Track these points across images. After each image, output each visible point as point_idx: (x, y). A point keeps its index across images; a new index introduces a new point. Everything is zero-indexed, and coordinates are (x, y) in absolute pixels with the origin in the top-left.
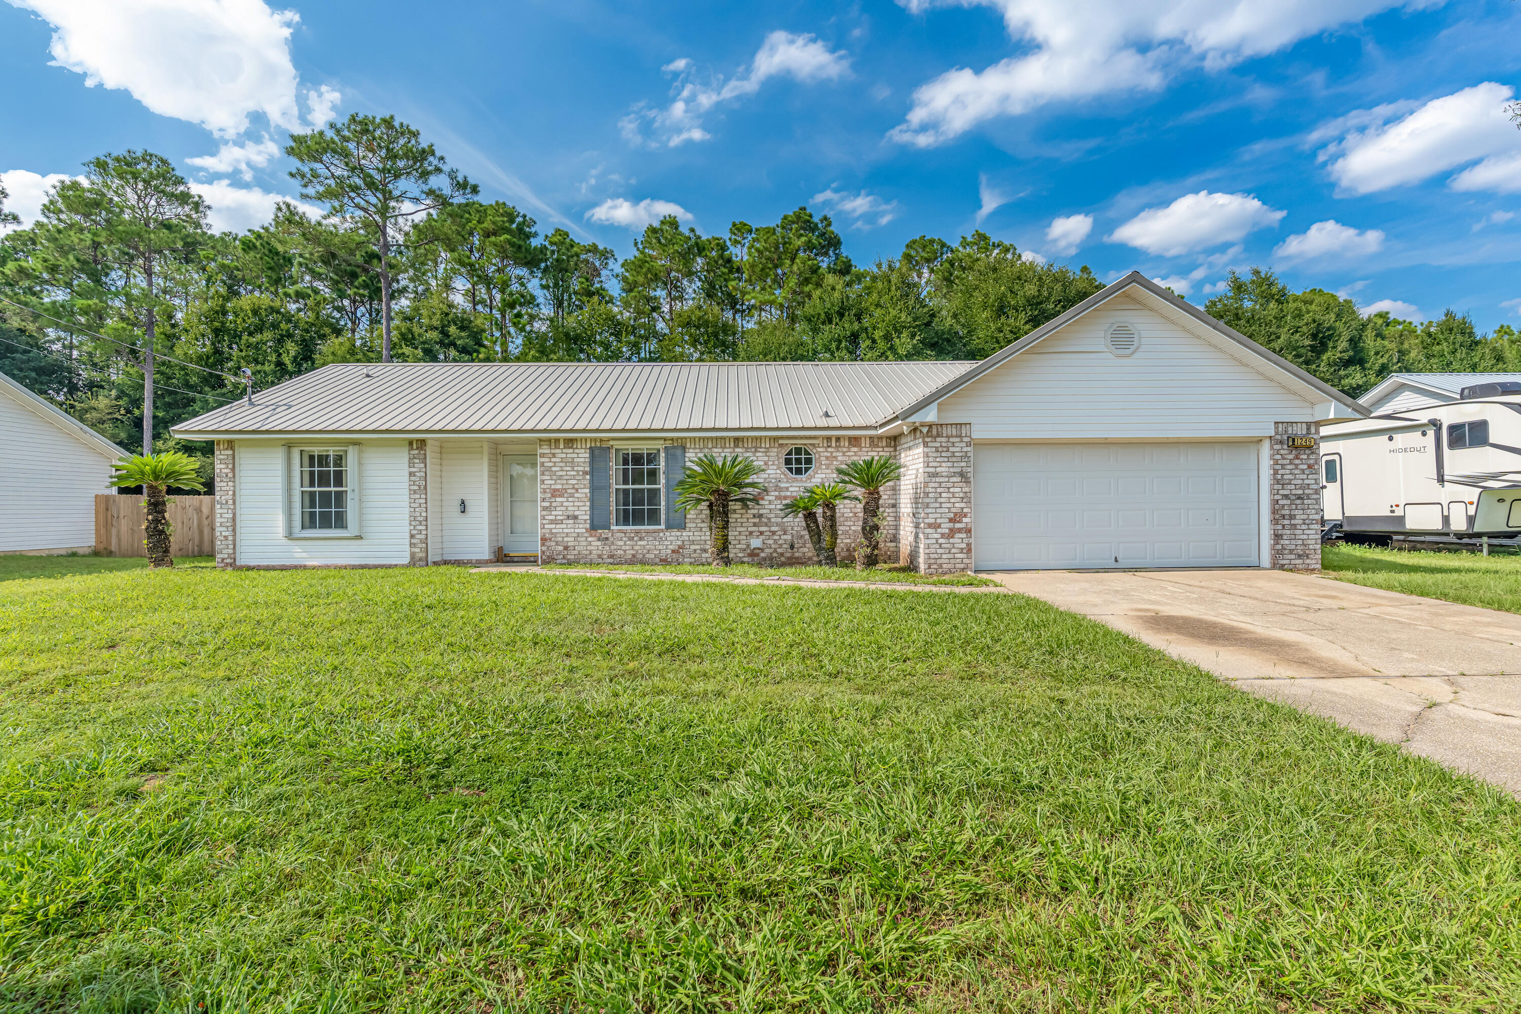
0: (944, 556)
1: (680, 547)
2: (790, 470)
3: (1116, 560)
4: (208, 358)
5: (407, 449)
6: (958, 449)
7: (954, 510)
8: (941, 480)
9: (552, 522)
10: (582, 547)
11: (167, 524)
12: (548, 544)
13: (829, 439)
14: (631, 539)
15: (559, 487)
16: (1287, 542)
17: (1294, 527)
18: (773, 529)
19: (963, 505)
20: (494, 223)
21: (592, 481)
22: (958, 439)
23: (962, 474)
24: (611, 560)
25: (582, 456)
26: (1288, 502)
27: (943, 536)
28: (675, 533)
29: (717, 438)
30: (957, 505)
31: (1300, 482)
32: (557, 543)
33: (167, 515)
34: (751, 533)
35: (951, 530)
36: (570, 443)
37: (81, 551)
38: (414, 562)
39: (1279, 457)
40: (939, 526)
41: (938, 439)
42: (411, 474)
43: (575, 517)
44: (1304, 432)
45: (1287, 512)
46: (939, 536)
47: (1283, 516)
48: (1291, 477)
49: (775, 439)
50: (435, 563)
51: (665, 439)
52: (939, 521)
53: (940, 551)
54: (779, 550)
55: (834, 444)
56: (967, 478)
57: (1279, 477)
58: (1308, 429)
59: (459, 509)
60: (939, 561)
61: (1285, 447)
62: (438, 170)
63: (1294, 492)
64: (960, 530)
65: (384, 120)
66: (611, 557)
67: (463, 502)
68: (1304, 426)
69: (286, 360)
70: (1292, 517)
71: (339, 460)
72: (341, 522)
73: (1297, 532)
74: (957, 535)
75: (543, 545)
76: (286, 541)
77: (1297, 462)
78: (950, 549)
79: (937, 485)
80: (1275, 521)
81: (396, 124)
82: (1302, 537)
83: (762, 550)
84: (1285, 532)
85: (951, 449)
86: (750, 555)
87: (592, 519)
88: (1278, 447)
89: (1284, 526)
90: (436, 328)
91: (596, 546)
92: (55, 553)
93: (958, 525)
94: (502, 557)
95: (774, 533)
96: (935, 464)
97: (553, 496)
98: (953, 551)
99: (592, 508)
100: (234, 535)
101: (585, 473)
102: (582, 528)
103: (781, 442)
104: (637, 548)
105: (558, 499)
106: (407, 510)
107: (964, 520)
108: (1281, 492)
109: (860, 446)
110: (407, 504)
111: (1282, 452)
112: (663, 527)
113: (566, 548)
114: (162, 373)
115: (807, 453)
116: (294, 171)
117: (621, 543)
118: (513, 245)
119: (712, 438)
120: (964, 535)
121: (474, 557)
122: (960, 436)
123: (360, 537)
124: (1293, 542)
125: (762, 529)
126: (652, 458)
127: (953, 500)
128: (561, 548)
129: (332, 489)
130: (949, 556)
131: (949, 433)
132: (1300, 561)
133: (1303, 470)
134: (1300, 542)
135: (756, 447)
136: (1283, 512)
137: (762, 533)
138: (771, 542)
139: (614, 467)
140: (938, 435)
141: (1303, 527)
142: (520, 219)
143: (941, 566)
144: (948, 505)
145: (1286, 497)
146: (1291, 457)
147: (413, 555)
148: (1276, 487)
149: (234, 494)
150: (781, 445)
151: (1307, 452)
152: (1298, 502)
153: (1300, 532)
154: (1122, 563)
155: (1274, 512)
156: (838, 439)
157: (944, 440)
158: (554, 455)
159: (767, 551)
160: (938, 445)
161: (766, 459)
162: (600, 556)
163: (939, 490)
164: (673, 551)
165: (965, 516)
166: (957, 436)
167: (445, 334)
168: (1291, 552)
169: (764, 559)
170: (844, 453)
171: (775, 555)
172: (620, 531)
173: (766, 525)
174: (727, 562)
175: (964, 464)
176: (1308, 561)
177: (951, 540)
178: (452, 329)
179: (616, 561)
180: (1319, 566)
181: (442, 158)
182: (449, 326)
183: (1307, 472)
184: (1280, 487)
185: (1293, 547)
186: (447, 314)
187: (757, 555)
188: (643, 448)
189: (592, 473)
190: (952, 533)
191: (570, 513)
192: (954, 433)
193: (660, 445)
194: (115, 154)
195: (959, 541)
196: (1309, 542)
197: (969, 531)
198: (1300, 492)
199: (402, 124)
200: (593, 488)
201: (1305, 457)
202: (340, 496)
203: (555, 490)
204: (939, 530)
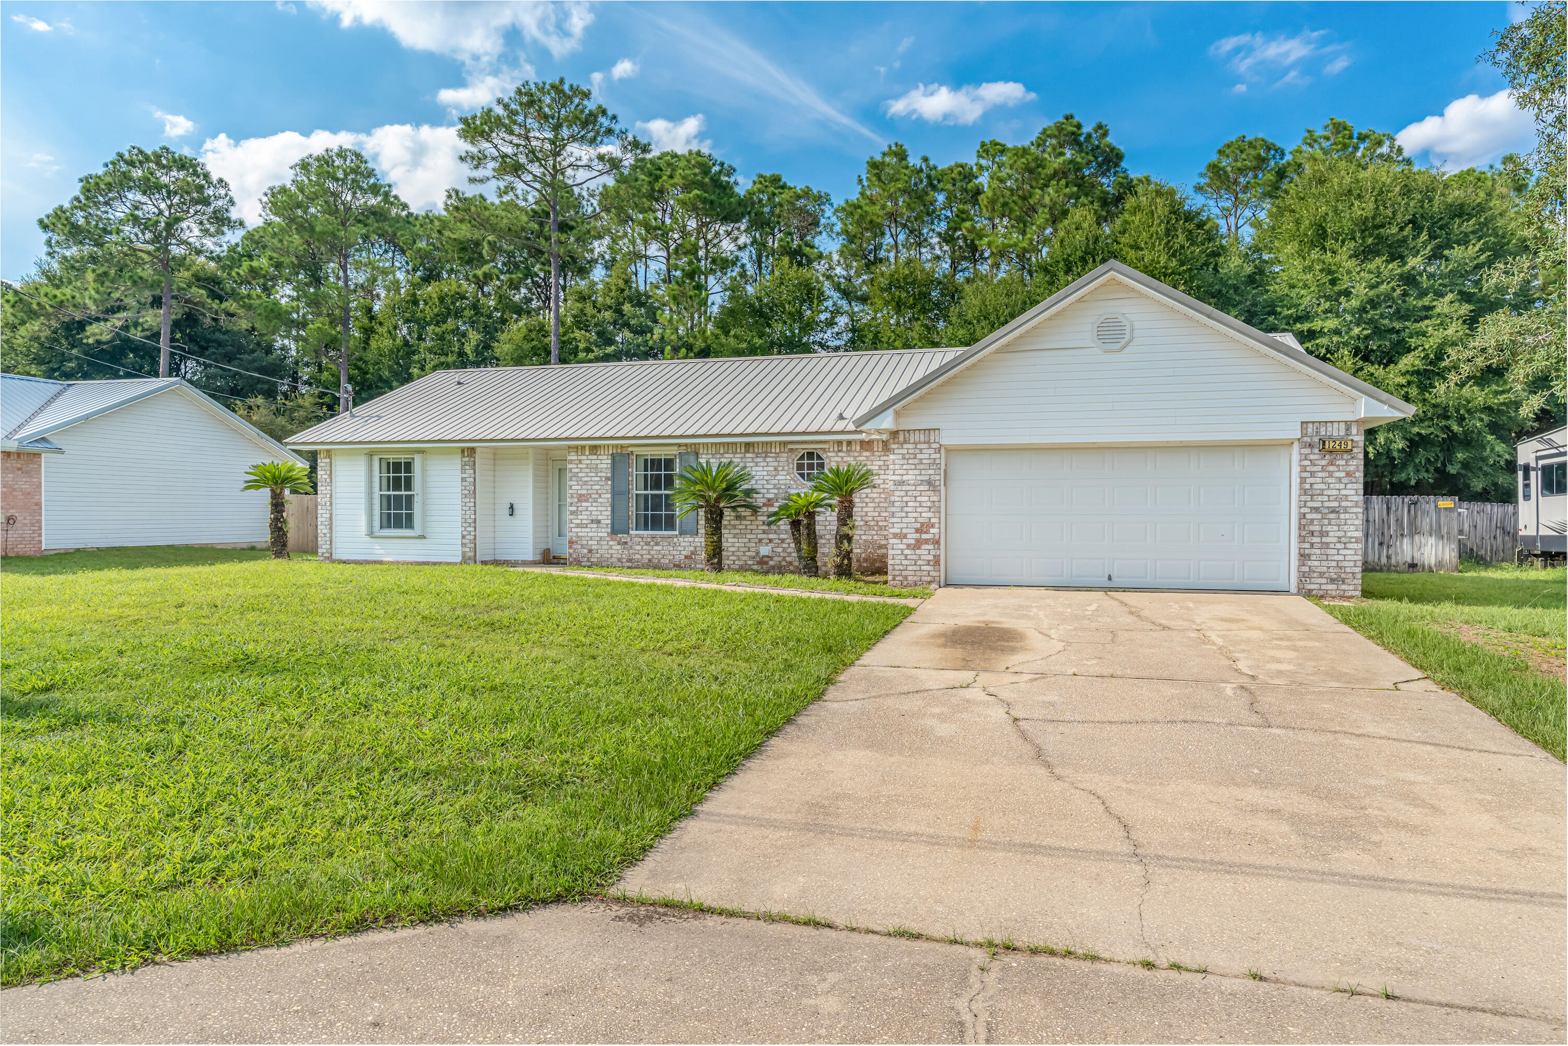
0: (910, 568)
1: (692, 553)
2: (802, 475)
3: (1110, 578)
4: (398, 351)
5: (460, 456)
6: (927, 456)
7: (921, 520)
8: (908, 488)
9: (578, 526)
10: (603, 551)
11: (285, 522)
12: (575, 546)
13: (840, 443)
14: (648, 544)
15: (584, 492)
16: (1316, 563)
17: (1327, 545)
18: (782, 536)
19: (930, 515)
20: (684, 178)
21: (613, 486)
22: (926, 446)
23: (929, 483)
24: (629, 564)
25: (604, 462)
26: (1319, 516)
27: (908, 546)
28: (689, 539)
29: (728, 444)
30: (924, 515)
31: (1335, 492)
32: (582, 546)
33: (285, 514)
34: (760, 540)
35: (917, 541)
36: (594, 449)
37: (259, 546)
38: (465, 560)
39: (1307, 463)
40: (905, 536)
41: (905, 446)
42: (463, 480)
43: (599, 522)
44: (1342, 433)
45: (1317, 528)
46: (904, 547)
47: (1312, 533)
48: (1323, 486)
49: (785, 443)
50: (484, 563)
51: (679, 445)
52: (904, 531)
53: (905, 562)
54: (788, 559)
55: (845, 449)
56: (934, 486)
57: (1308, 486)
58: (1348, 429)
59: (507, 512)
60: (904, 573)
61: (1316, 451)
62: (609, 132)
63: (1326, 504)
64: (927, 541)
65: (553, 86)
66: (630, 560)
67: (512, 507)
68: (1342, 425)
69: (468, 349)
70: (1323, 534)
71: (408, 466)
72: (410, 524)
73: (1329, 552)
74: (924, 547)
75: (570, 547)
76: (368, 539)
77: (1331, 468)
78: (916, 561)
79: (903, 494)
80: (1302, 540)
81: (566, 87)
82: (1336, 558)
83: (771, 558)
84: (1313, 551)
85: (919, 456)
86: (759, 563)
87: (613, 524)
88: (1307, 451)
89: (1312, 544)
90: (610, 307)
91: (615, 550)
92: (239, 546)
93: (925, 536)
94: (549, 558)
95: (783, 541)
96: (901, 472)
97: (579, 501)
98: (919, 562)
99: (613, 512)
100: (331, 533)
101: (607, 479)
102: (604, 532)
103: (790, 446)
104: (653, 552)
105: (584, 504)
106: (460, 513)
107: (932, 530)
108: (1309, 504)
109: (872, 450)
110: (460, 507)
111: (1312, 457)
112: (677, 533)
113: (590, 551)
114: (359, 368)
115: (819, 457)
116: (464, 155)
117: (639, 548)
118: (704, 201)
119: (724, 444)
120: (931, 547)
121: (520, 558)
122: (929, 442)
123: (423, 537)
124: (1324, 563)
125: (771, 536)
126: (669, 463)
127: (919, 510)
128: (585, 551)
129: (403, 493)
130: (914, 568)
131: (917, 439)
132: (1334, 587)
133: (1340, 480)
134: (1334, 564)
135: (766, 453)
136: (1311, 528)
137: (771, 541)
138: (780, 550)
139: (636, 473)
140: (905, 442)
141: (1339, 546)
142: (716, 168)
143: (906, 577)
144: (915, 515)
145: (1316, 510)
146: (1324, 462)
147: (464, 554)
148: (1303, 498)
149: (331, 497)
150: (791, 450)
151: (1346, 456)
152: (1332, 516)
153: (1335, 552)
154: (1116, 582)
155: (1301, 527)
156: (849, 443)
157: (910, 446)
158: (580, 461)
159: (776, 559)
160: (905, 451)
161: (776, 464)
162: (619, 560)
163: (905, 499)
164: (686, 557)
165: (933, 526)
166: (925, 443)
167: (619, 312)
168: (1321, 575)
169: (773, 567)
170: (855, 457)
171: (784, 563)
172: (637, 536)
173: (776, 533)
174: (719, 568)
175: (932, 472)
176: (1343, 587)
177: (918, 552)
178: (627, 307)
179: (634, 565)
180: (1358, 593)
181: (614, 117)
182: (623, 304)
183: (1345, 481)
184: (1309, 498)
185: (1325, 569)
186: (623, 291)
187: (766, 563)
188: (662, 453)
189: (613, 479)
190: (918, 544)
191: (594, 518)
192: (922, 439)
193: (674, 451)
194: (315, 155)
195: (926, 552)
196: (1346, 564)
197: (937, 542)
198: (1335, 504)
199: (571, 86)
200: (614, 494)
201: (1342, 462)
202: (410, 499)
203: (581, 495)
204: (905, 541)
